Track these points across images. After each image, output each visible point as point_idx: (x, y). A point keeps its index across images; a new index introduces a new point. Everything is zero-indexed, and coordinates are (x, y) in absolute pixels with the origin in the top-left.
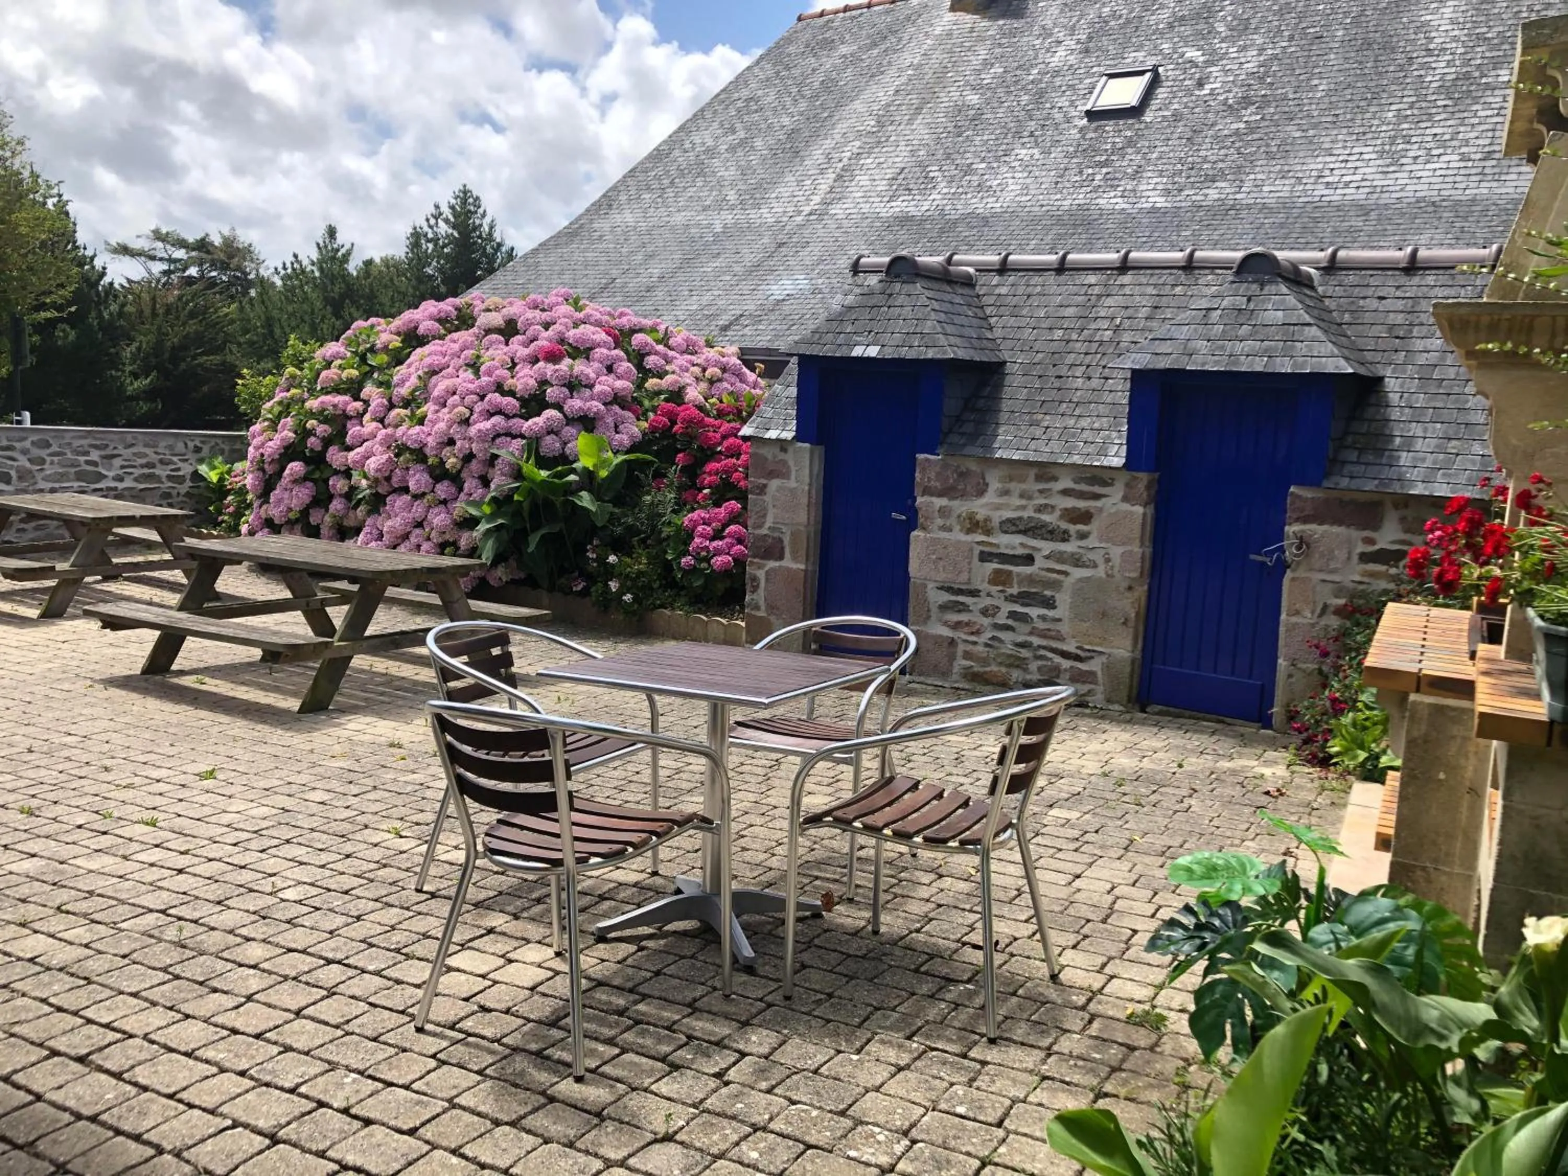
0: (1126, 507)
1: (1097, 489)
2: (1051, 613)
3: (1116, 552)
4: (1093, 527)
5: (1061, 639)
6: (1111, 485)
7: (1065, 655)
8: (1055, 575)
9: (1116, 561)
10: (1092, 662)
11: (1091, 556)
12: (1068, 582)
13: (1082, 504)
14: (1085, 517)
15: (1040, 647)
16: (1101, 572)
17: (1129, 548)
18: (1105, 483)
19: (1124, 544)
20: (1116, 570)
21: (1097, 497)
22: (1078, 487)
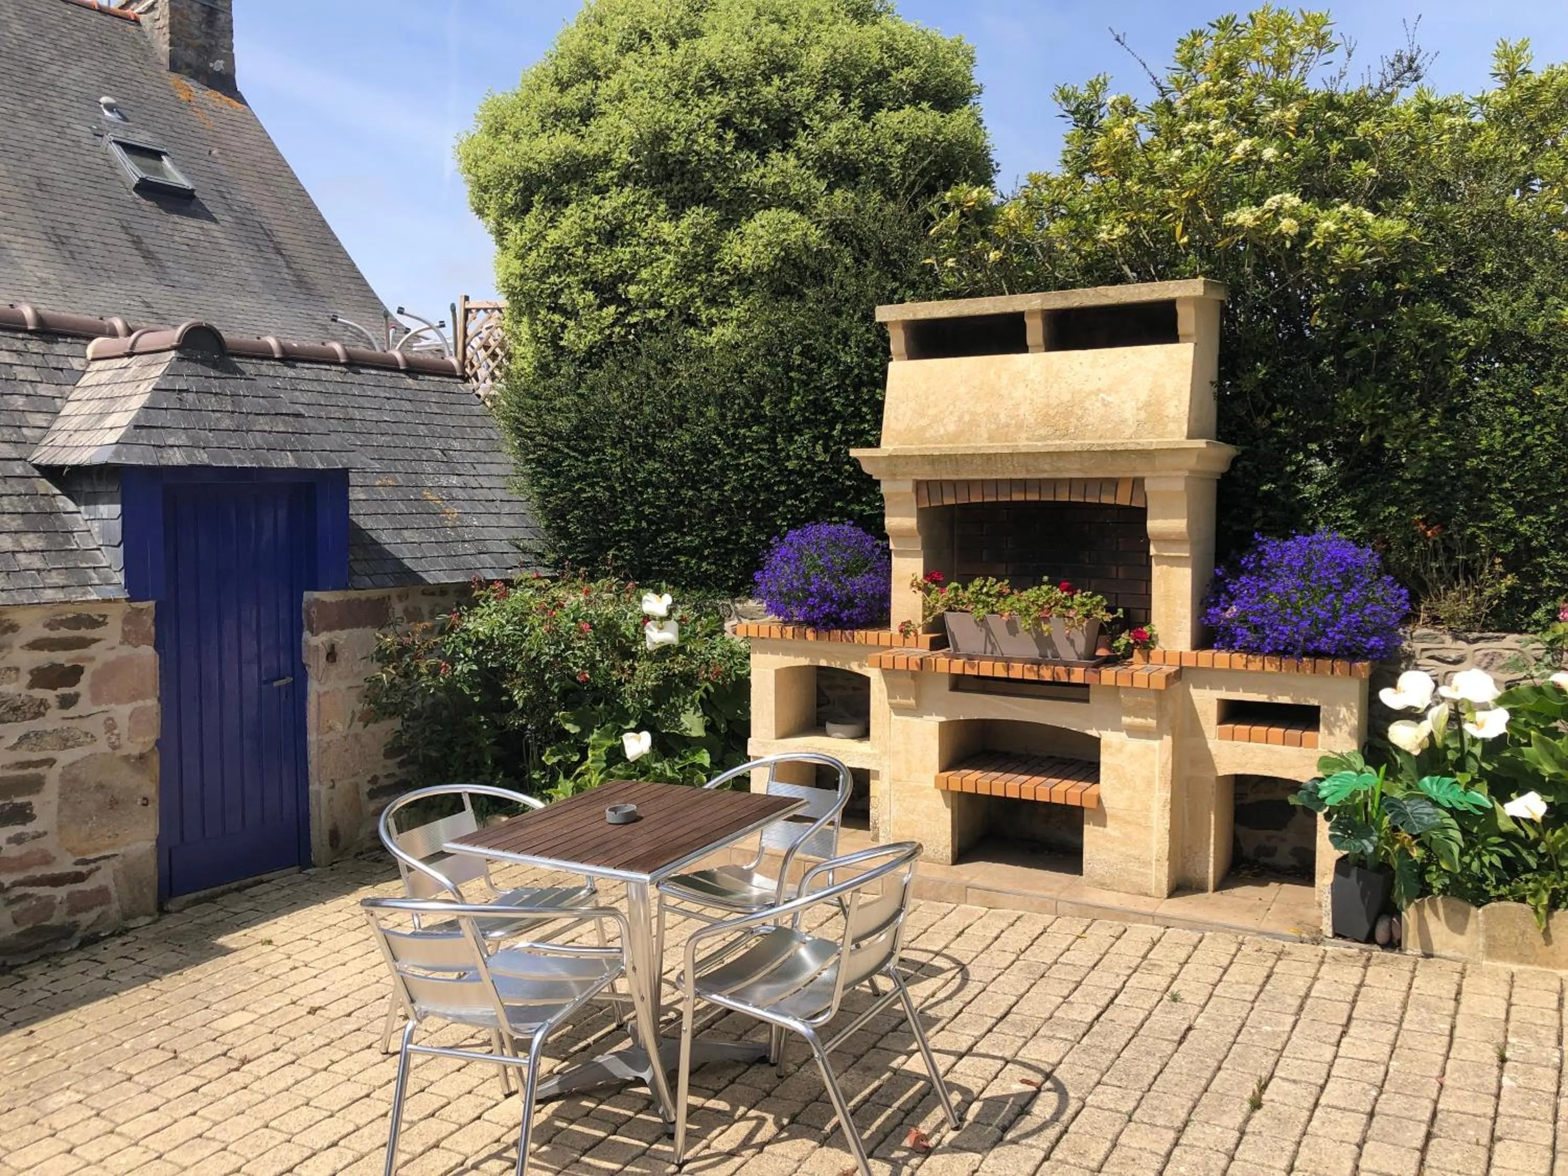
0: (126, 651)
1: (83, 632)
2: (29, 828)
3: (122, 712)
4: (83, 686)
5: (47, 860)
6: (104, 623)
7: (56, 881)
8: (31, 771)
9: (123, 725)
10: (99, 874)
11: (85, 725)
12: (52, 776)
13: (63, 658)
14: (73, 674)
15: (14, 884)
16: (102, 746)
17: (140, 703)
18: (93, 623)
19: (133, 698)
20: (124, 737)
21: (84, 643)
22: (54, 634)
